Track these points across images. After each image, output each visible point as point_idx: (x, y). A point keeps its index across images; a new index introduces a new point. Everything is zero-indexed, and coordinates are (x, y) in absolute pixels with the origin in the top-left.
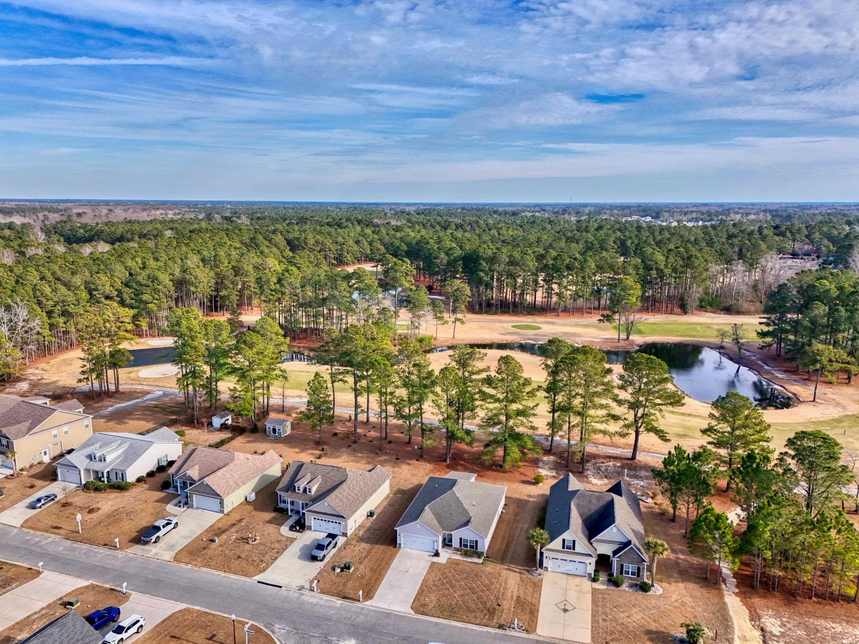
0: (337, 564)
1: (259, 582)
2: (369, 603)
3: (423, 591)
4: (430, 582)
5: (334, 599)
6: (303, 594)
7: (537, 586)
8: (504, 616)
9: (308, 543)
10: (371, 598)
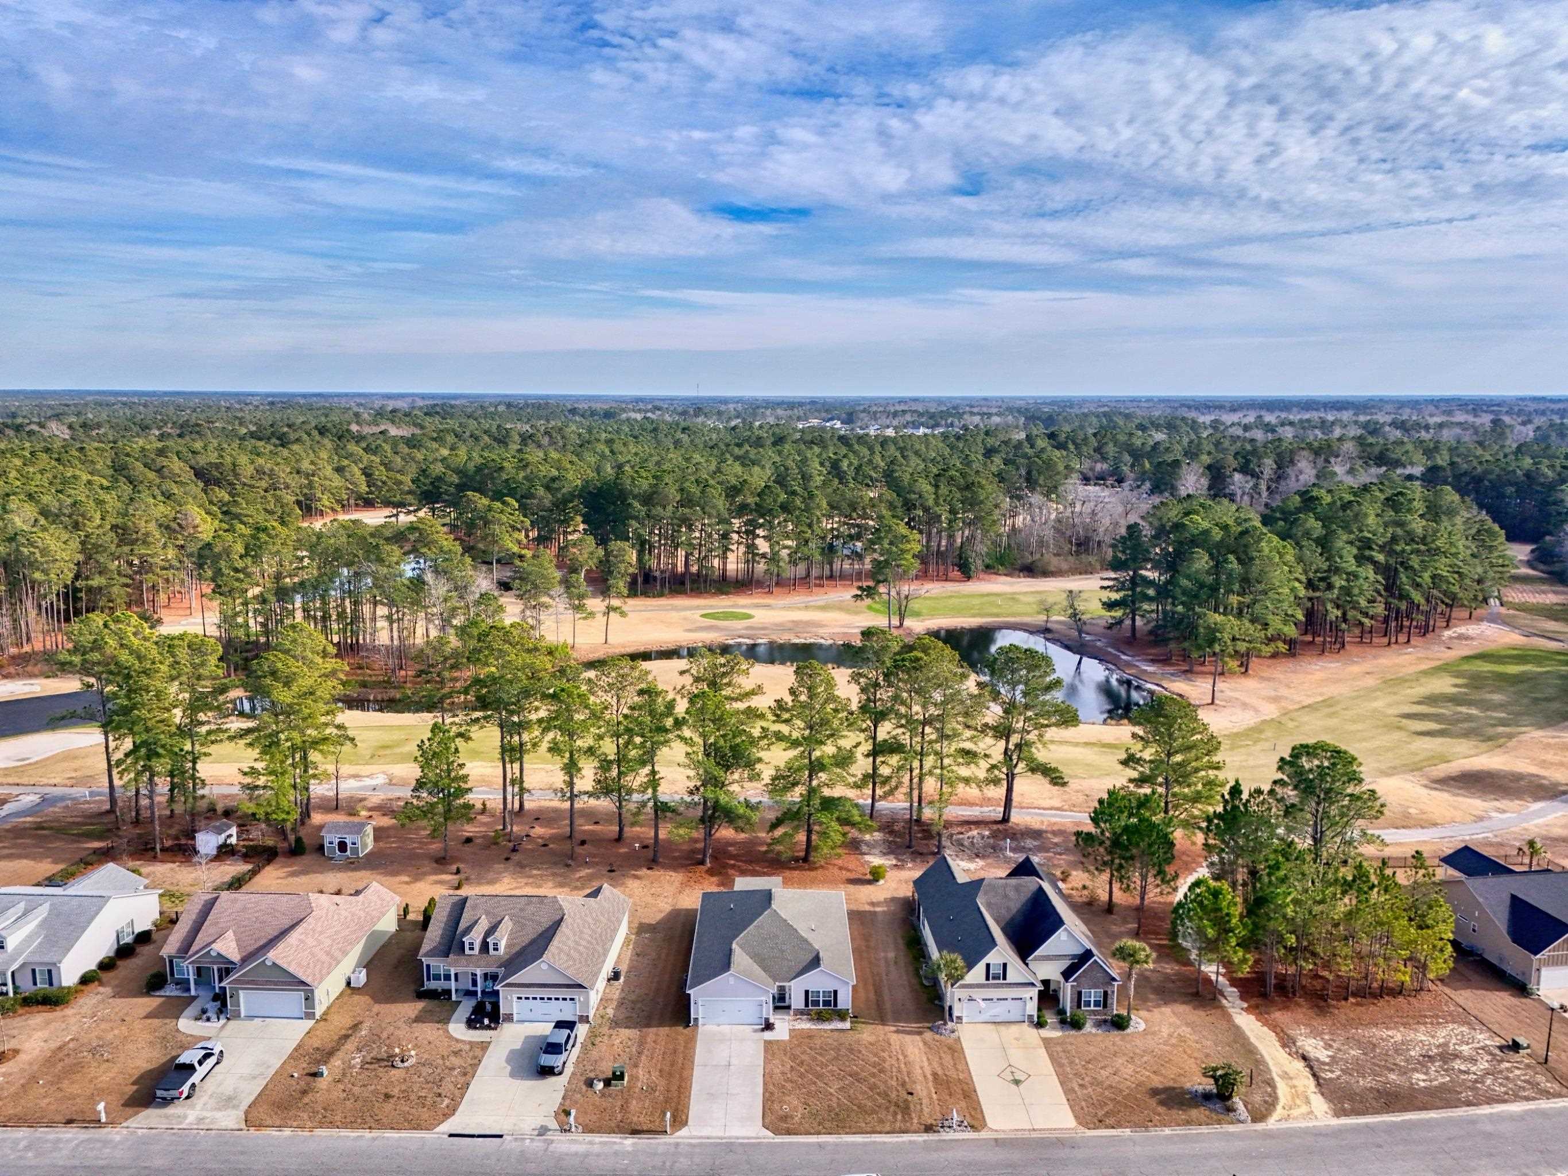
0: (592, 1075)
1: (451, 1135)
2: (684, 1132)
3: (772, 1094)
4: (778, 1077)
5: (615, 1138)
6: (552, 1141)
7: (956, 1050)
8: (926, 1110)
9: (518, 1046)
10: (685, 1123)
